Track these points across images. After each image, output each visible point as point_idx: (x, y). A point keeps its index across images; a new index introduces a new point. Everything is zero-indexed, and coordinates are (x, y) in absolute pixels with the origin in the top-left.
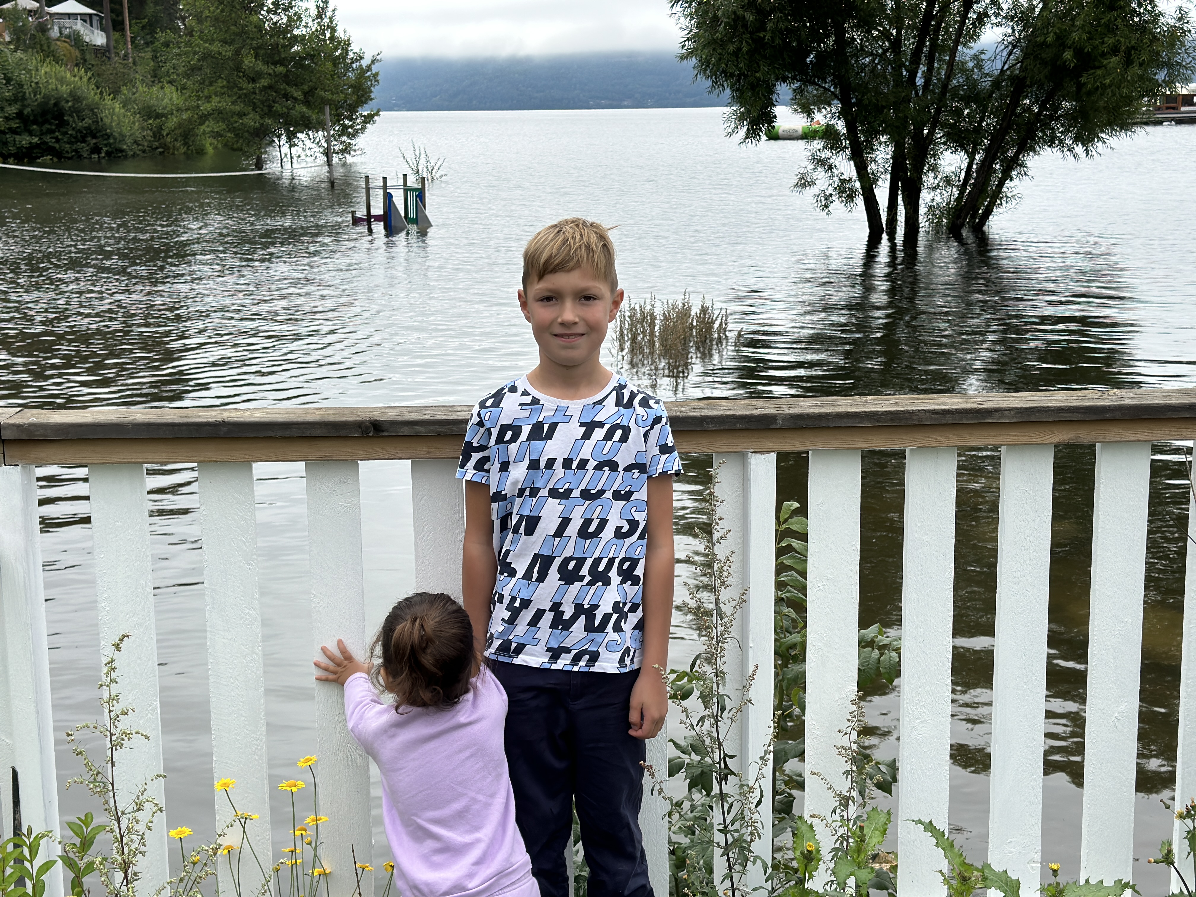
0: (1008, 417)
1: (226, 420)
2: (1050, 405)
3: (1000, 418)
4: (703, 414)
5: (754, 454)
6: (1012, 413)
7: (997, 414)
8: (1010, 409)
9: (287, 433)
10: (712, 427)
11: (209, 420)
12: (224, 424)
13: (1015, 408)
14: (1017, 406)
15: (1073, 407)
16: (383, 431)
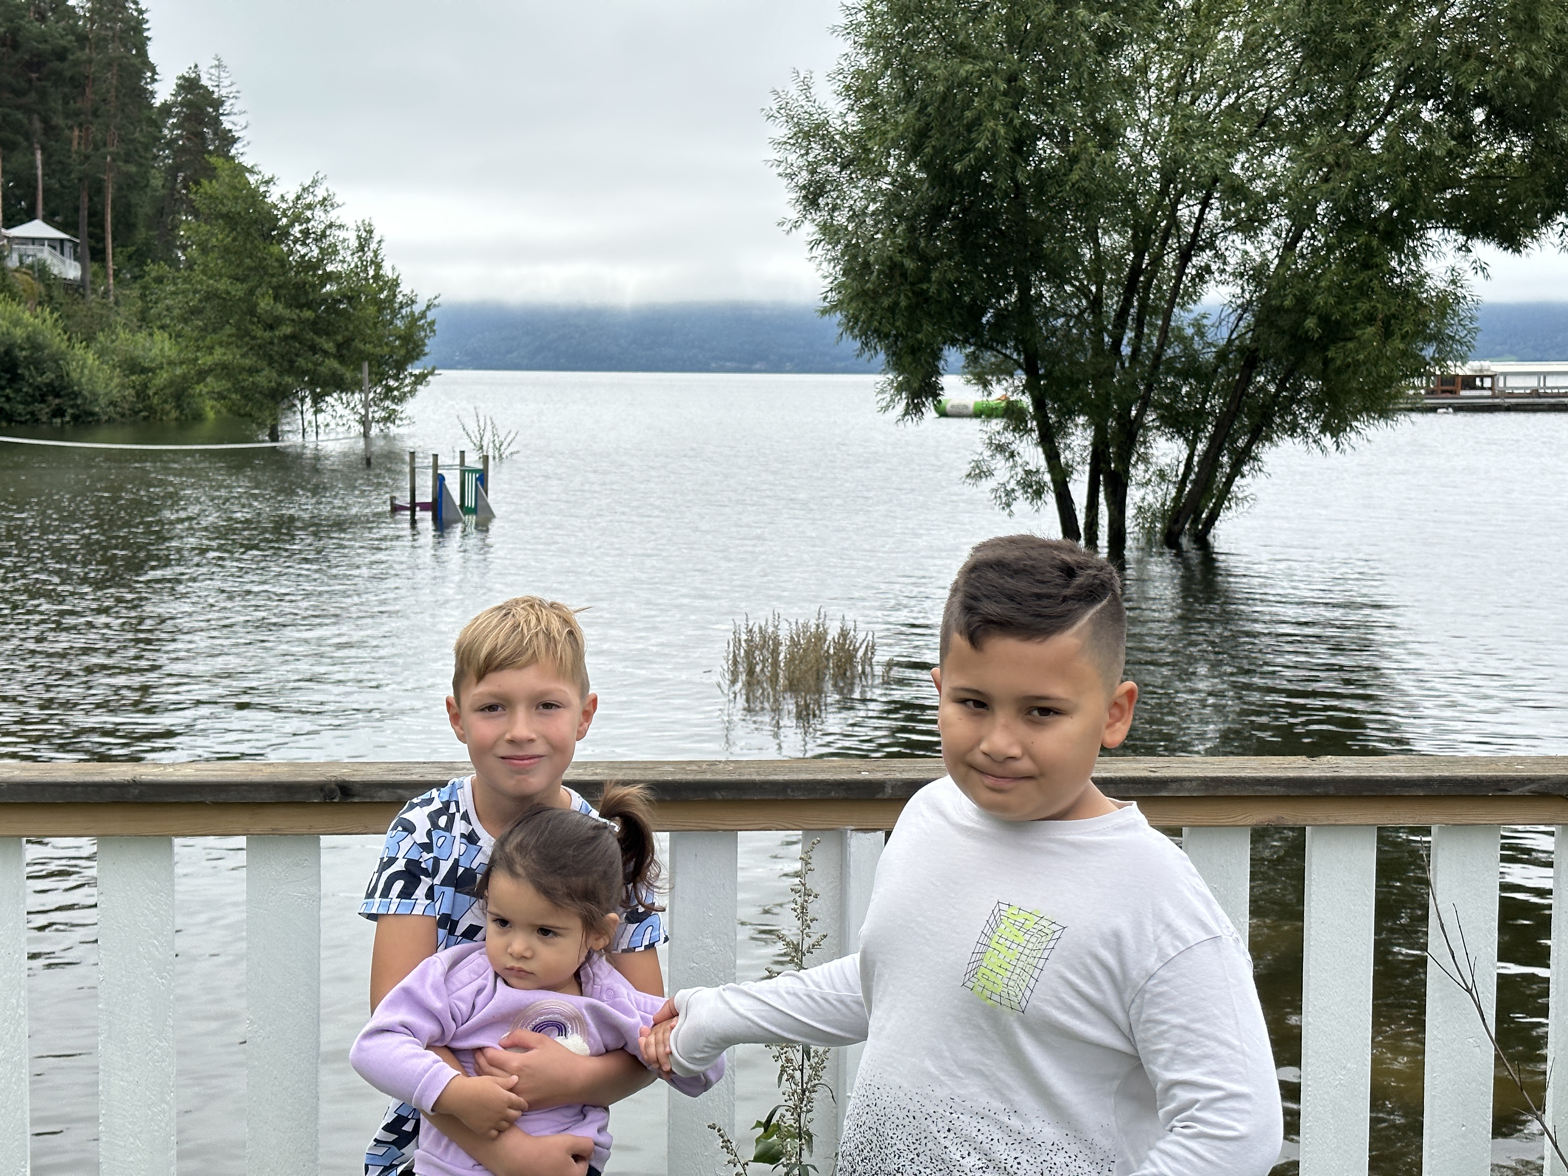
1: (138, 779)
9: (222, 798)
11: (115, 779)
12: (135, 784)
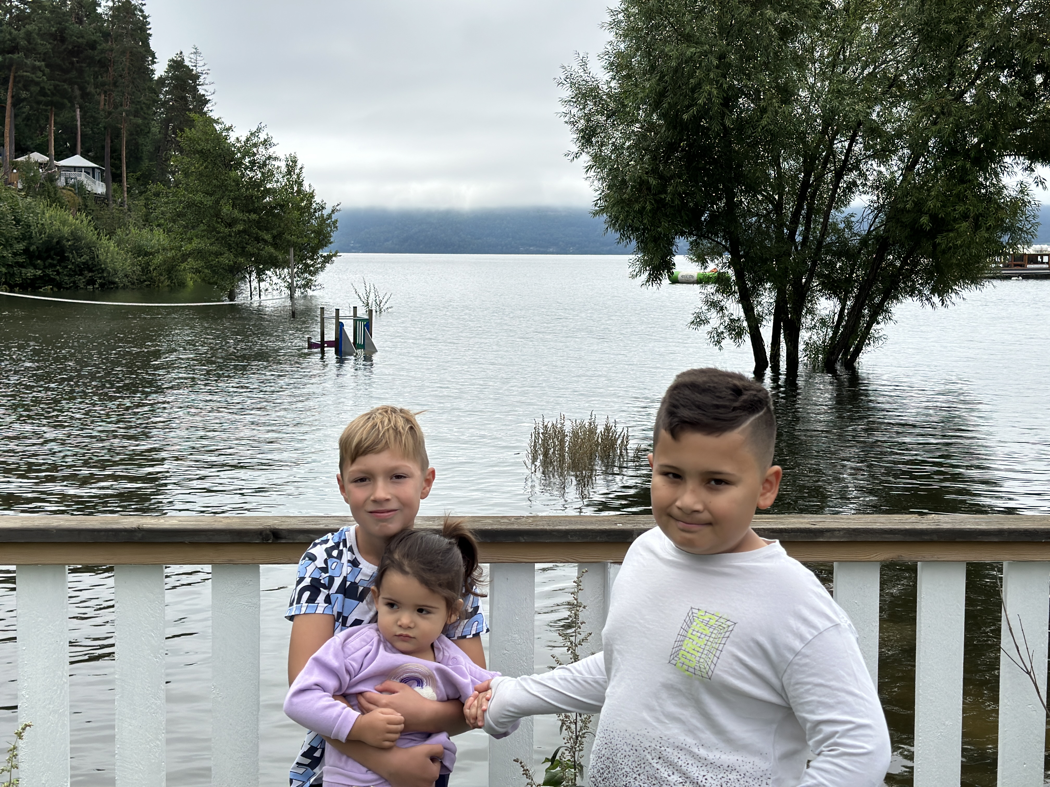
0: (837, 537)
2: (875, 527)
3: (830, 538)
4: (567, 528)
5: (612, 565)
6: (841, 533)
7: (828, 534)
8: (839, 530)
10: (575, 539)
13: (844, 529)
14: (845, 527)
15: (895, 529)
16: (281, 538)
